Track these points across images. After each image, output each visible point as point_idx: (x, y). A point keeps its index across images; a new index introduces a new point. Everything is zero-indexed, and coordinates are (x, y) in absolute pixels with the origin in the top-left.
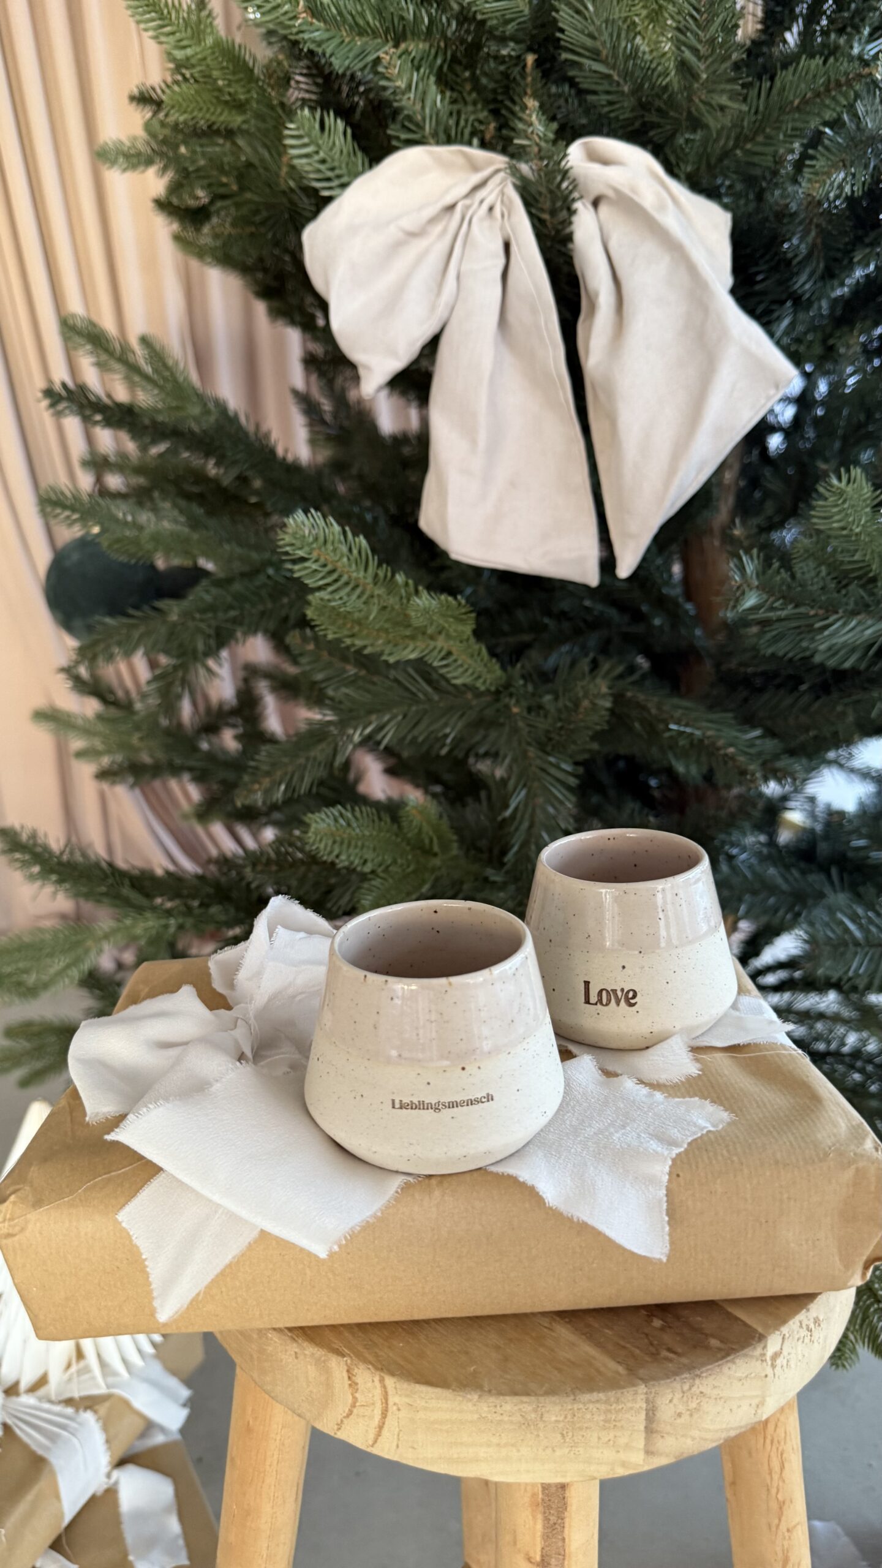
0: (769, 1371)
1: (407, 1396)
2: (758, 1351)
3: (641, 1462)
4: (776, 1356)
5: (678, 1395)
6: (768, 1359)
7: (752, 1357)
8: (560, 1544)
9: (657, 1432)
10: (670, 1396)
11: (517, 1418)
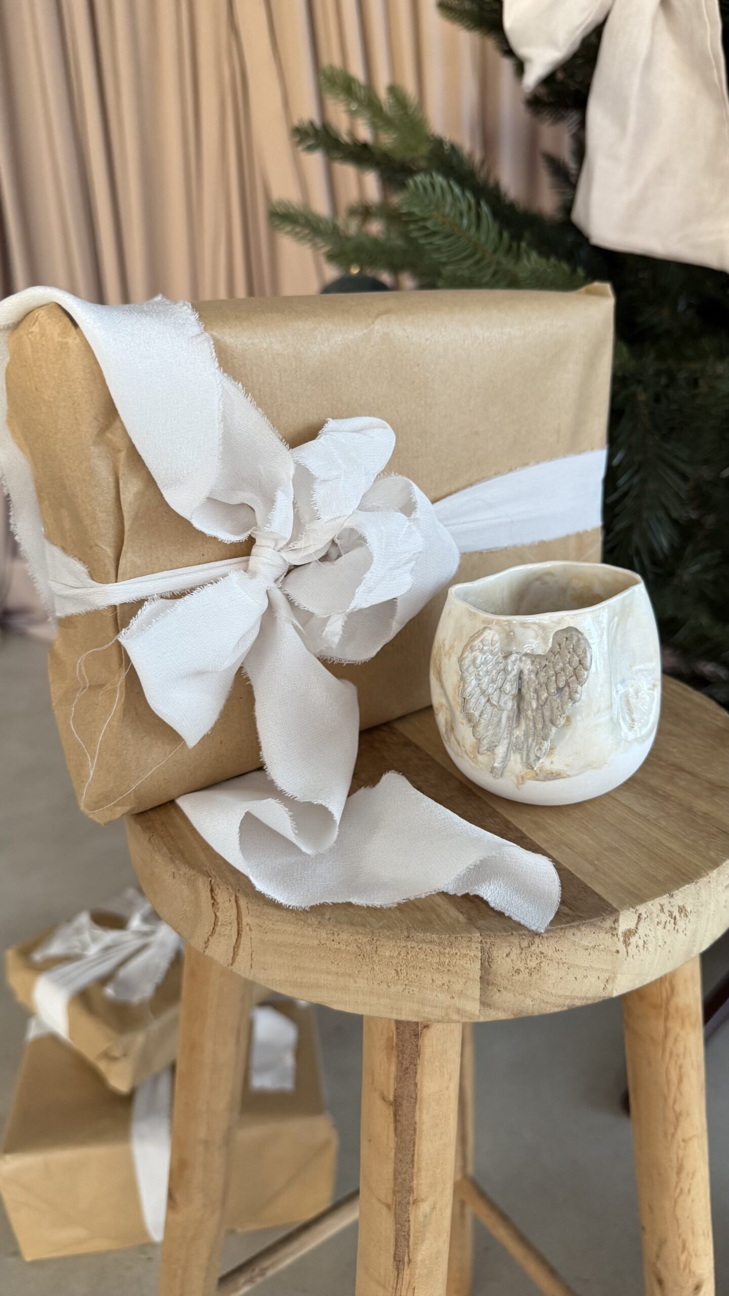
0: (621, 947)
1: (257, 917)
2: (608, 923)
3: (477, 1012)
4: (629, 934)
5: (515, 951)
6: (620, 933)
7: (601, 928)
8: (412, 1088)
9: (493, 984)
10: (507, 950)
11: (353, 948)
